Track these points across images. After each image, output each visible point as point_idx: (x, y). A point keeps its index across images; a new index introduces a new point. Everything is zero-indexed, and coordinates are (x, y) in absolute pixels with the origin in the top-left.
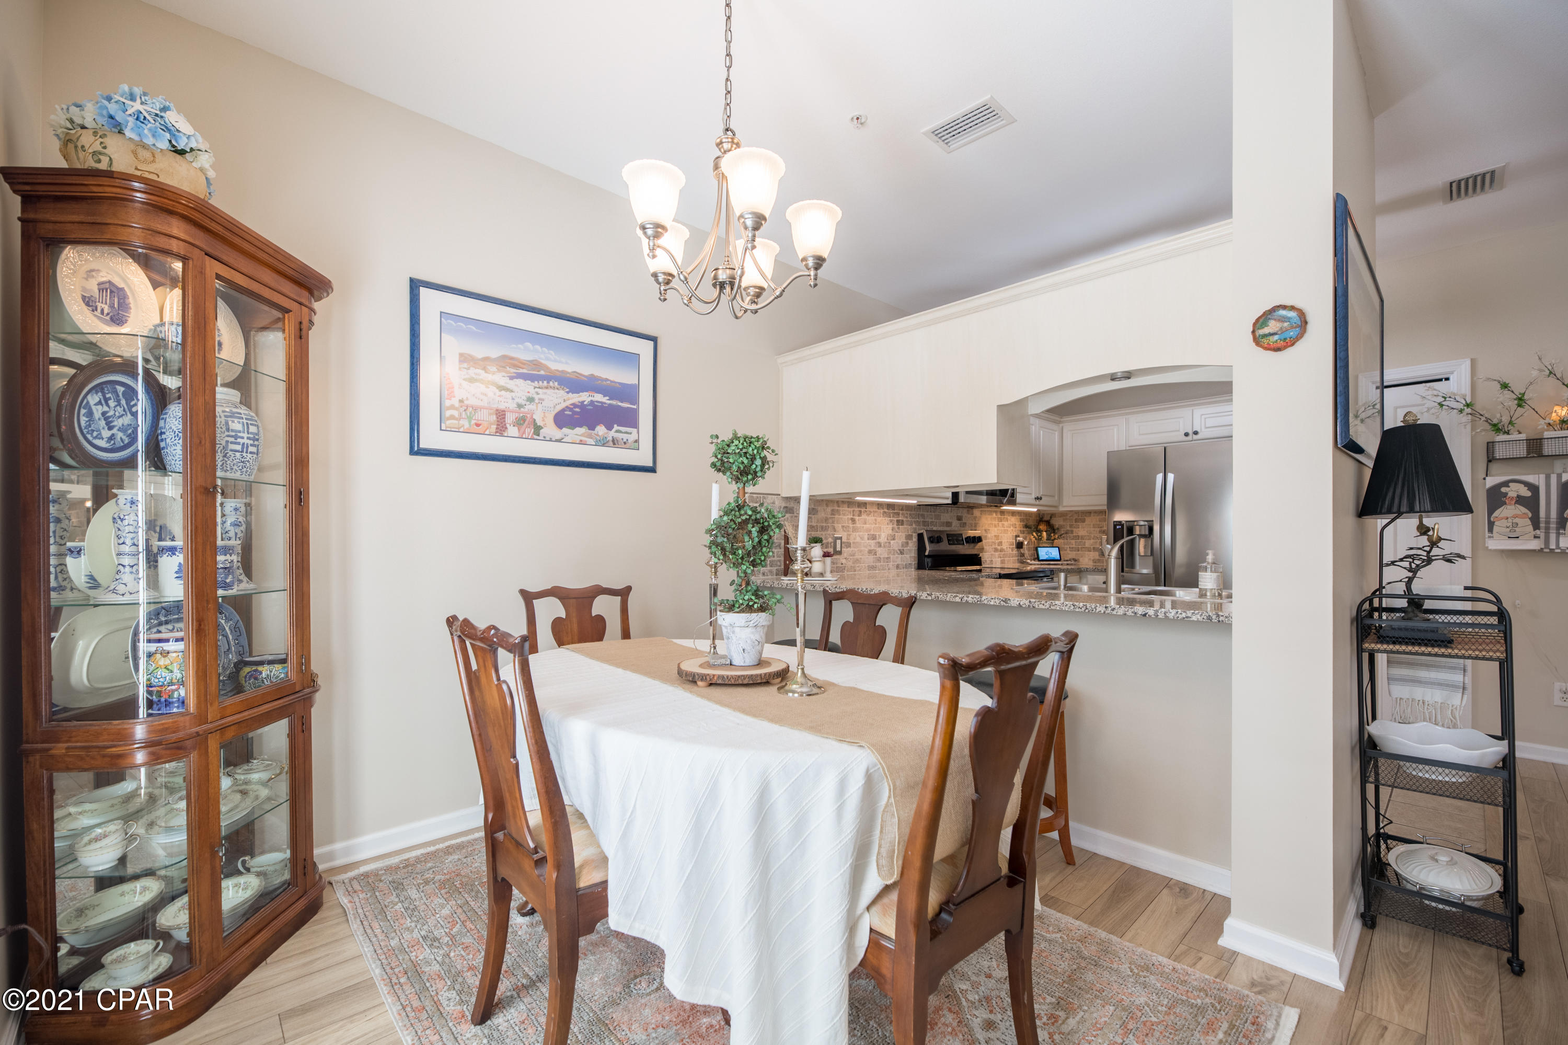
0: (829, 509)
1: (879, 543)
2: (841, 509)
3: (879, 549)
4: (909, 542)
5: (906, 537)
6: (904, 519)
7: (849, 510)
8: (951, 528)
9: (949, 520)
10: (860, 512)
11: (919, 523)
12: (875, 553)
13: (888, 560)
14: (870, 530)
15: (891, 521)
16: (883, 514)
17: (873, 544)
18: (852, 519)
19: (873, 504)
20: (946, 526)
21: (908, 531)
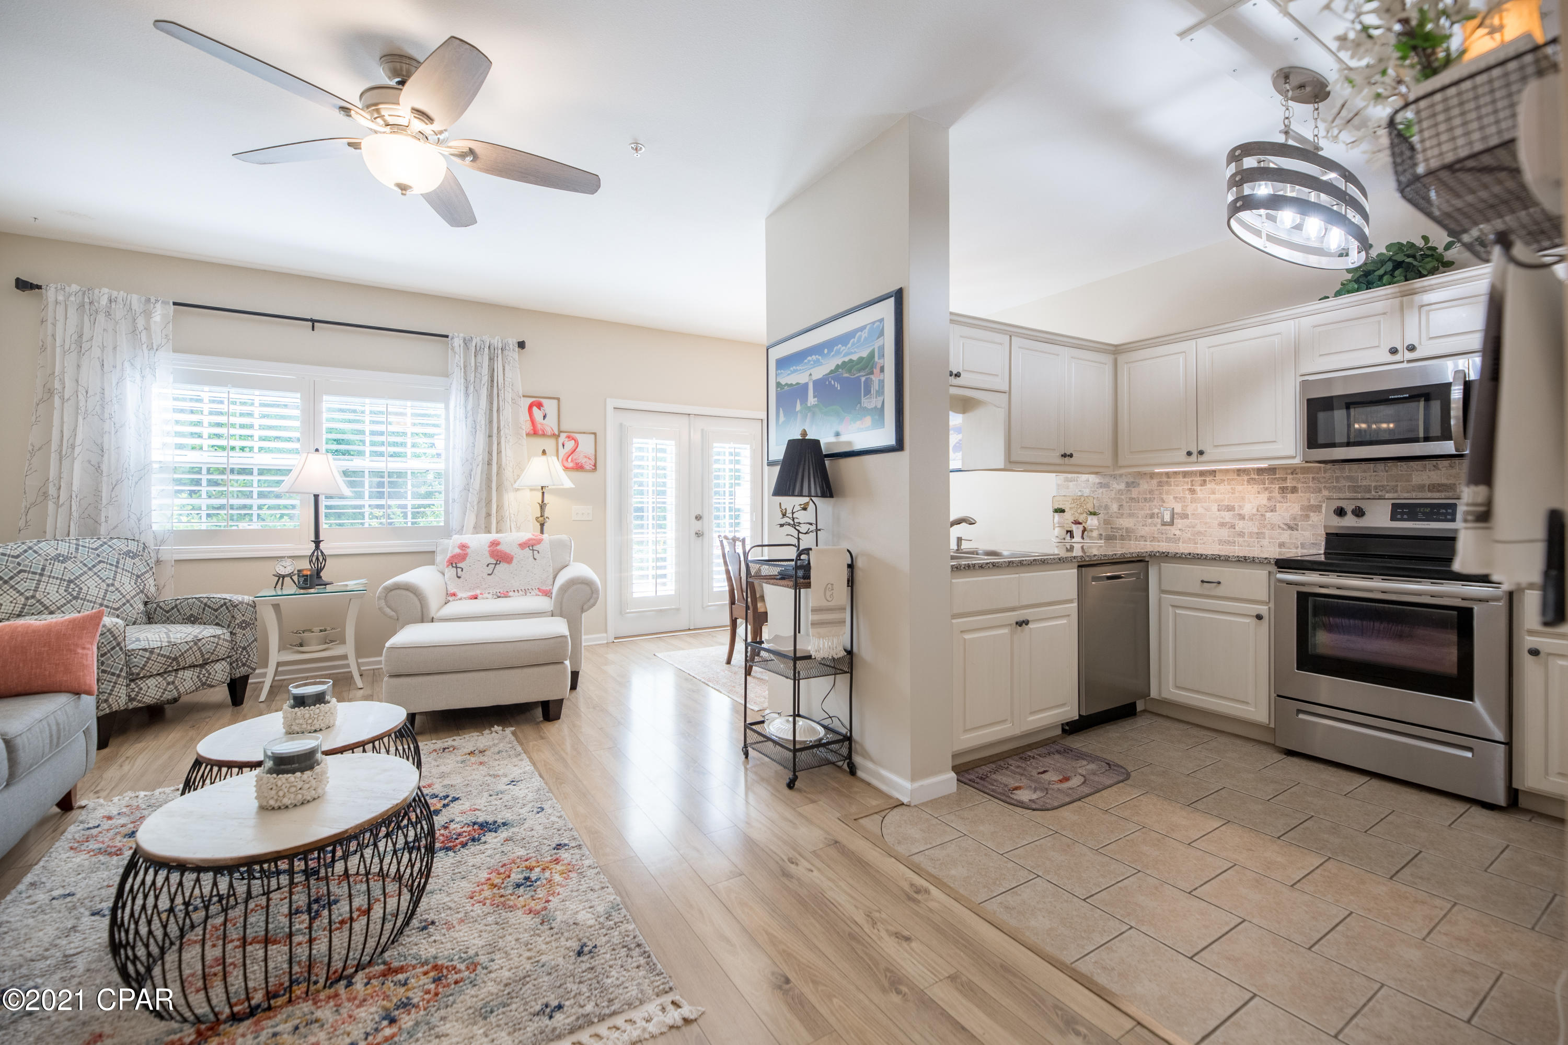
0: (1155, 482)
1: (1240, 515)
2: (1172, 480)
3: (1241, 522)
4: (1312, 514)
5: (1303, 508)
6: (1299, 485)
7: (1186, 480)
8: (1450, 494)
9: (1444, 481)
10: (1205, 481)
11: (1340, 489)
12: (1233, 527)
13: (1260, 535)
14: (1222, 501)
15: (1266, 489)
16: (1248, 481)
17: (1227, 516)
18: (1190, 490)
19: (1227, 471)
20: (1429, 491)
21: (1309, 500)
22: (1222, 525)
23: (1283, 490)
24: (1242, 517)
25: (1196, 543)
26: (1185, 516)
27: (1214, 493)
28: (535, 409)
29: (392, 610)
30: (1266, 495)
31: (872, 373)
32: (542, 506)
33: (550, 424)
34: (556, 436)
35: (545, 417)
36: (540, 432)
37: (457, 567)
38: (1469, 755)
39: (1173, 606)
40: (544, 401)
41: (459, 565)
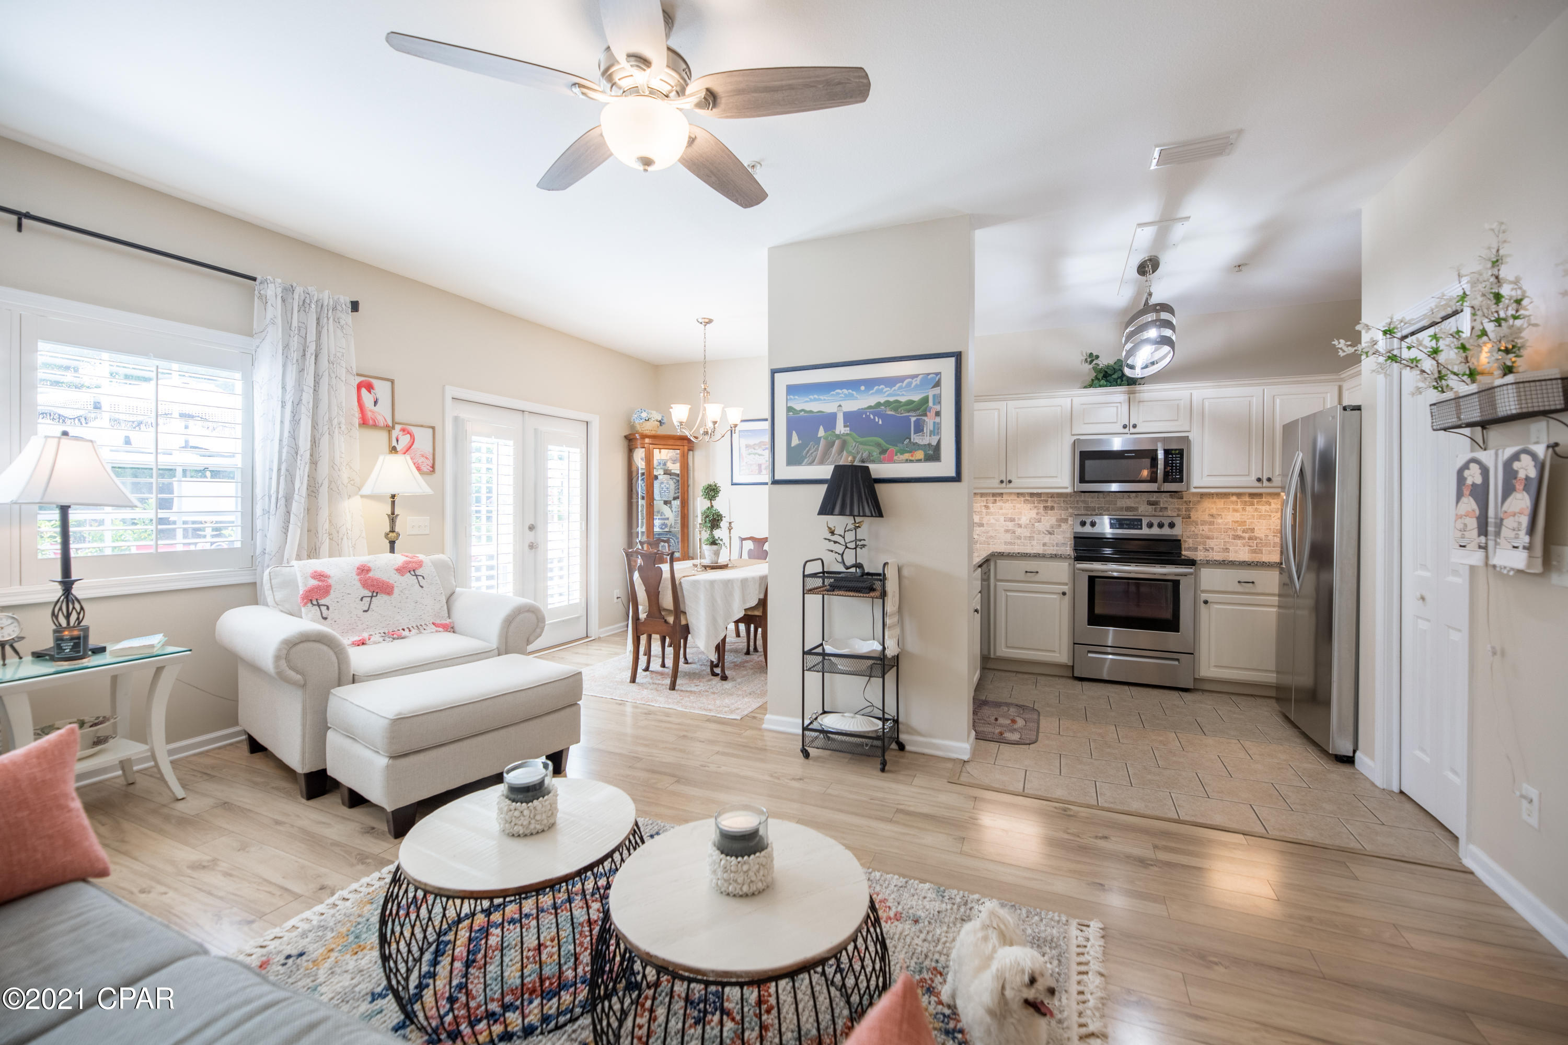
1: (1018, 525)
3: (1019, 529)
4: (1062, 524)
5: (1058, 520)
6: (1055, 505)
7: (983, 499)
8: (1135, 513)
9: (1133, 505)
10: (995, 500)
11: (1079, 509)
12: (1014, 532)
13: (1031, 538)
14: (1007, 514)
15: (1035, 507)
16: (1024, 502)
17: (1010, 525)
18: (985, 506)
19: (1011, 494)
20: (1126, 511)
21: (1061, 515)
22: (1007, 531)
23: (1046, 508)
24: (1020, 526)
25: (989, 544)
26: (981, 525)
27: (1001, 509)
28: (364, 391)
29: (298, 672)
30: (1035, 511)
31: (925, 415)
32: (393, 518)
33: (382, 413)
34: (389, 429)
35: (376, 403)
36: (371, 422)
37: (319, 605)
38: (1176, 663)
39: (1005, 590)
40: (375, 383)
41: (322, 602)
